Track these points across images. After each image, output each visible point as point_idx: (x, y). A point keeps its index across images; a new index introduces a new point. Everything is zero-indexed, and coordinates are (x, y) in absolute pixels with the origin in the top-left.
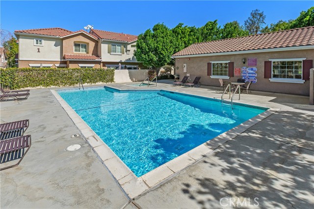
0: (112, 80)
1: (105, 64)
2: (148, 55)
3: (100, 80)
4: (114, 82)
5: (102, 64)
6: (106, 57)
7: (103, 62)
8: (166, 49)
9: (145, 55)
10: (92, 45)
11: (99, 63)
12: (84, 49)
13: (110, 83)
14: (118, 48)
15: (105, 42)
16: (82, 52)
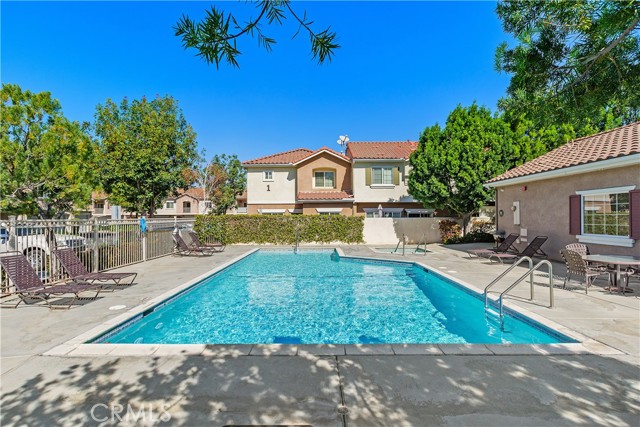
0: (359, 238)
1: (361, 206)
2: (429, 184)
4: (363, 241)
5: (355, 207)
6: (362, 193)
7: (358, 204)
9: (422, 183)
10: (341, 171)
11: (349, 204)
12: (331, 181)
13: (355, 244)
14: (387, 174)
15: (361, 165)
16: (327, 188)
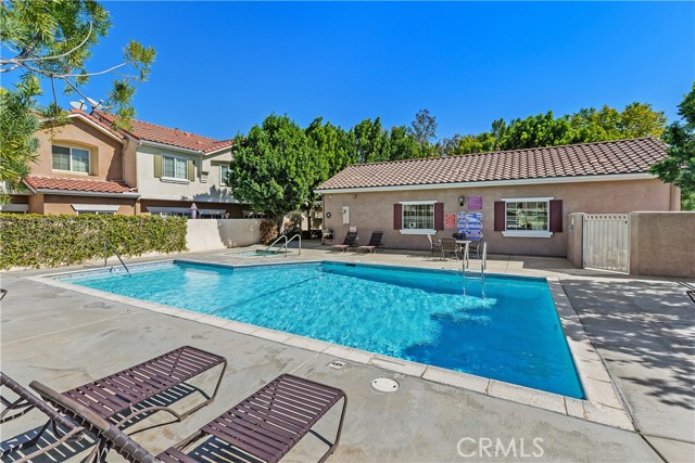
0: (181, 245)
1: (147, 204)
2: (268, 186)
3: (152, 245)
4: (185, 249)
5: (138, 205)
6: (149, 186)
7: (142, 201)
8: (304, 172)
9: (260, 183)
10: (106, 153)
11: (132, 201)
12: (82, 164)
13: (176, 253)
14: (179, 166)
15: (146, 149)
16: (76, 172)
